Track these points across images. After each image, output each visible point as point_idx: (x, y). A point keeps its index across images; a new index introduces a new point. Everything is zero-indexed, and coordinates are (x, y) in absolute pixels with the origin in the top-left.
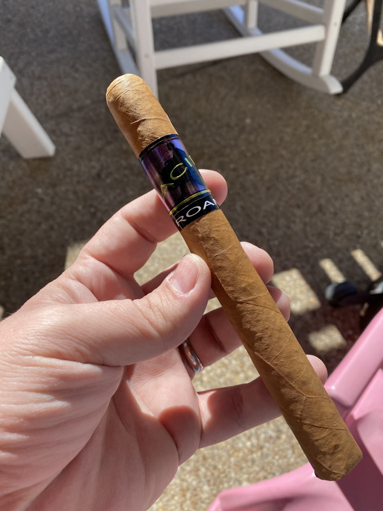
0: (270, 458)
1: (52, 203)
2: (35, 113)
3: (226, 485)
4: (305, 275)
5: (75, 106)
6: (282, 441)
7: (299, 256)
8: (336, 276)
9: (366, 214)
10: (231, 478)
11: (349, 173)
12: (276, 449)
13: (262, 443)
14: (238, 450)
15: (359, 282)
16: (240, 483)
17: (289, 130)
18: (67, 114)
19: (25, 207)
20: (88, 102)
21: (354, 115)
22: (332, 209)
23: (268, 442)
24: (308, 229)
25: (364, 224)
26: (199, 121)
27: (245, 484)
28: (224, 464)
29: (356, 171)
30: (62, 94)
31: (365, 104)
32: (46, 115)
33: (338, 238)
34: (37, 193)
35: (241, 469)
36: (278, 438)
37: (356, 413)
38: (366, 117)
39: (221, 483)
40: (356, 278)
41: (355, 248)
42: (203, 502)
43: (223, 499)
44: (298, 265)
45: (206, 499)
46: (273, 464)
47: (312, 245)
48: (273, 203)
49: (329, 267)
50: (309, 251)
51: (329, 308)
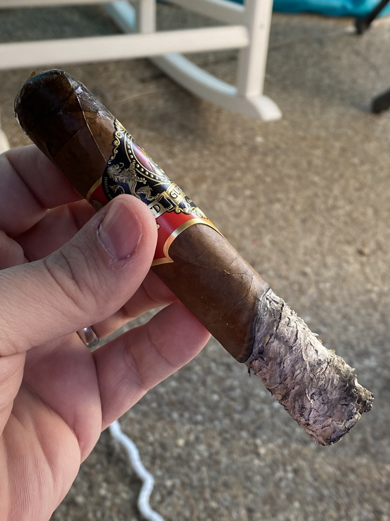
7: (362, 302)
24: (368, 270)
47: (376, 289)
48: (314, 239)
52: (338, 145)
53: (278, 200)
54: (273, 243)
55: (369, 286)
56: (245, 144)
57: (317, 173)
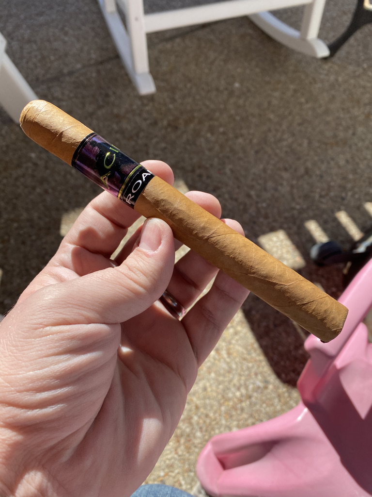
0: (258, 407)
1: (46, 168)
2: (26, 77)
3: (217, 431)
4: (290, 236)
5: (65, 71)
6: (269, 391)
7: (286, 218)
8: (320, 236)
9: (351, 176)
10: (222, 425)
11: (335, 136)
12: (264, 398)
13: (250, 393)
14: (228, 400)
15: (342, 242)
16: (230, 429)
17: (277, 94)
18: (58, 78)
19: (20, 172)
20: (79, 66)
21: (340, 79)
22: (318, 172)
23: (256, 391)
24: (295, 191)
25: (349, 186)
26: (189, 85)
27: (235, 430)
28: (215, 412)
29: (341, 135)
30: (52, 58)
31: (351, 68)
32: (37, 79)
33: (324, 200)
34: (31, 158)
35: (231, 416)
36: (266, 388)
37: (339, 363)
38: (352, 81)
39: (213, 429)
40: (341, 238)
41: (339, 210)
42: (196, 447)
43: (215, 443)
44: (285, 226)
45: (199, 444)
46: (261, 411)
47: (298, 207)
48: (261, 166)
49: (314, 228)
50: (295, 212)
51: (314, 267)
52: (292, 87)
53: (242, 135)
54: (232, 171)
55: (293, 205)
56: (226, 89)
57: (273, 112)
